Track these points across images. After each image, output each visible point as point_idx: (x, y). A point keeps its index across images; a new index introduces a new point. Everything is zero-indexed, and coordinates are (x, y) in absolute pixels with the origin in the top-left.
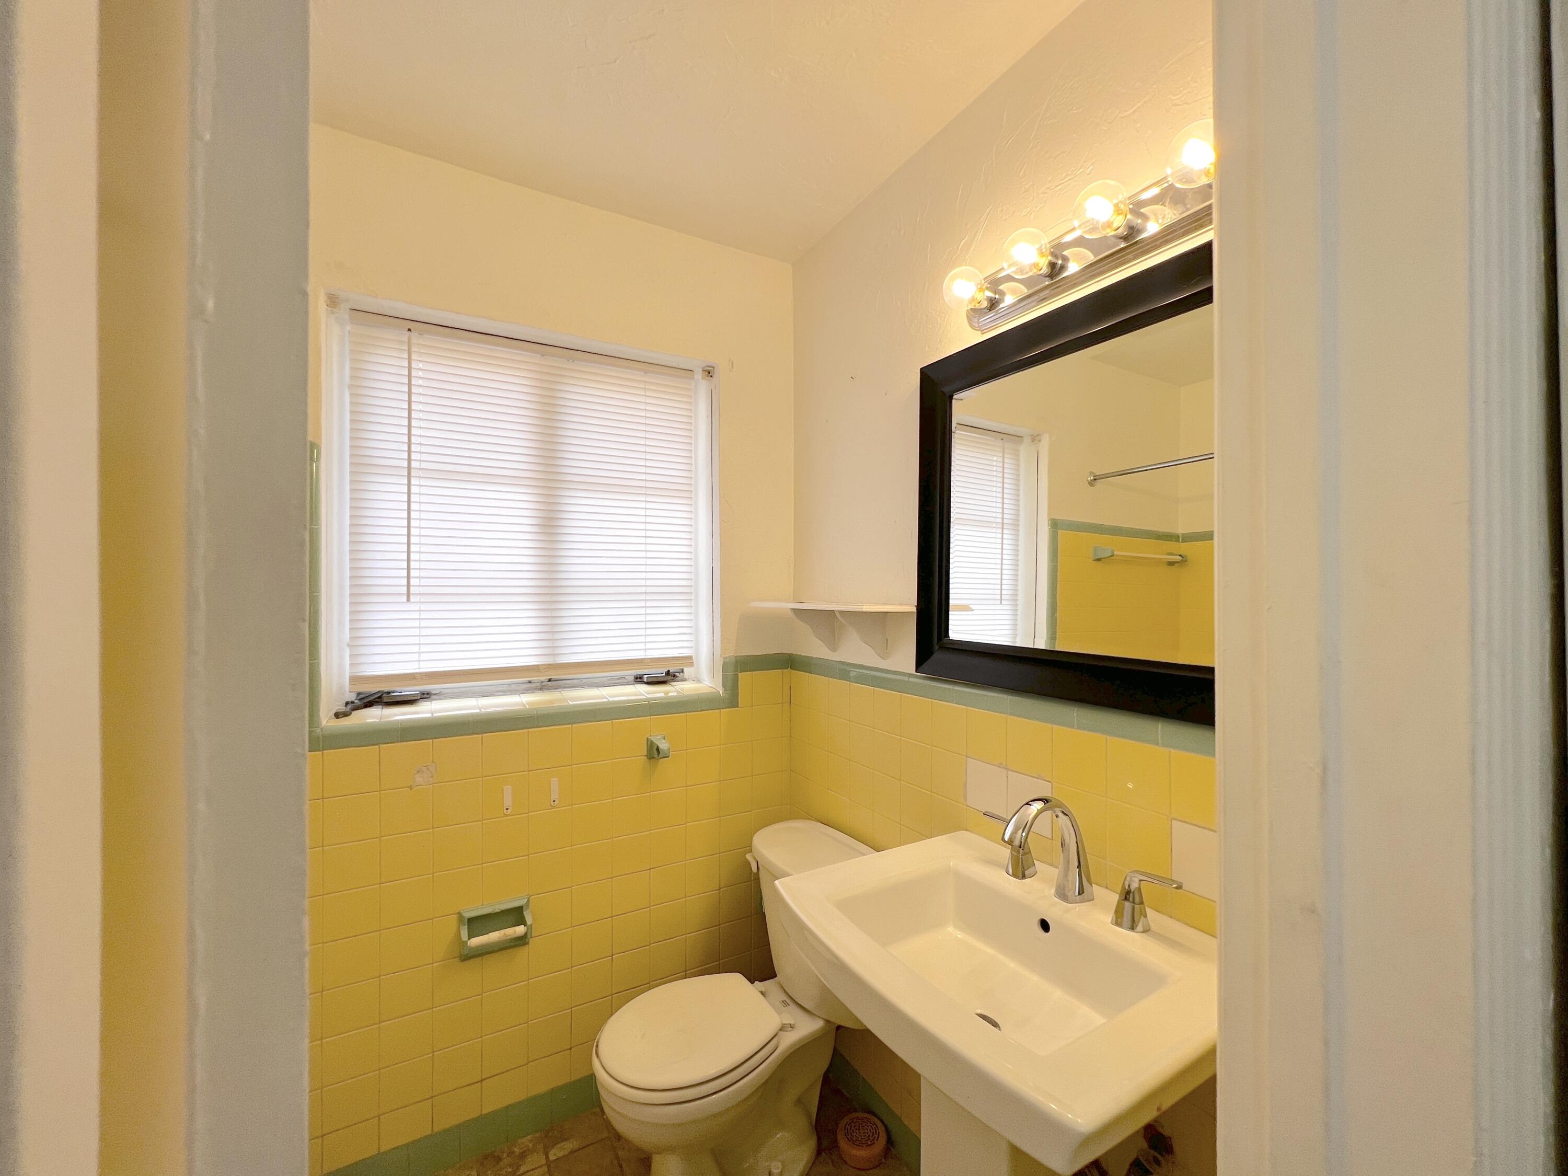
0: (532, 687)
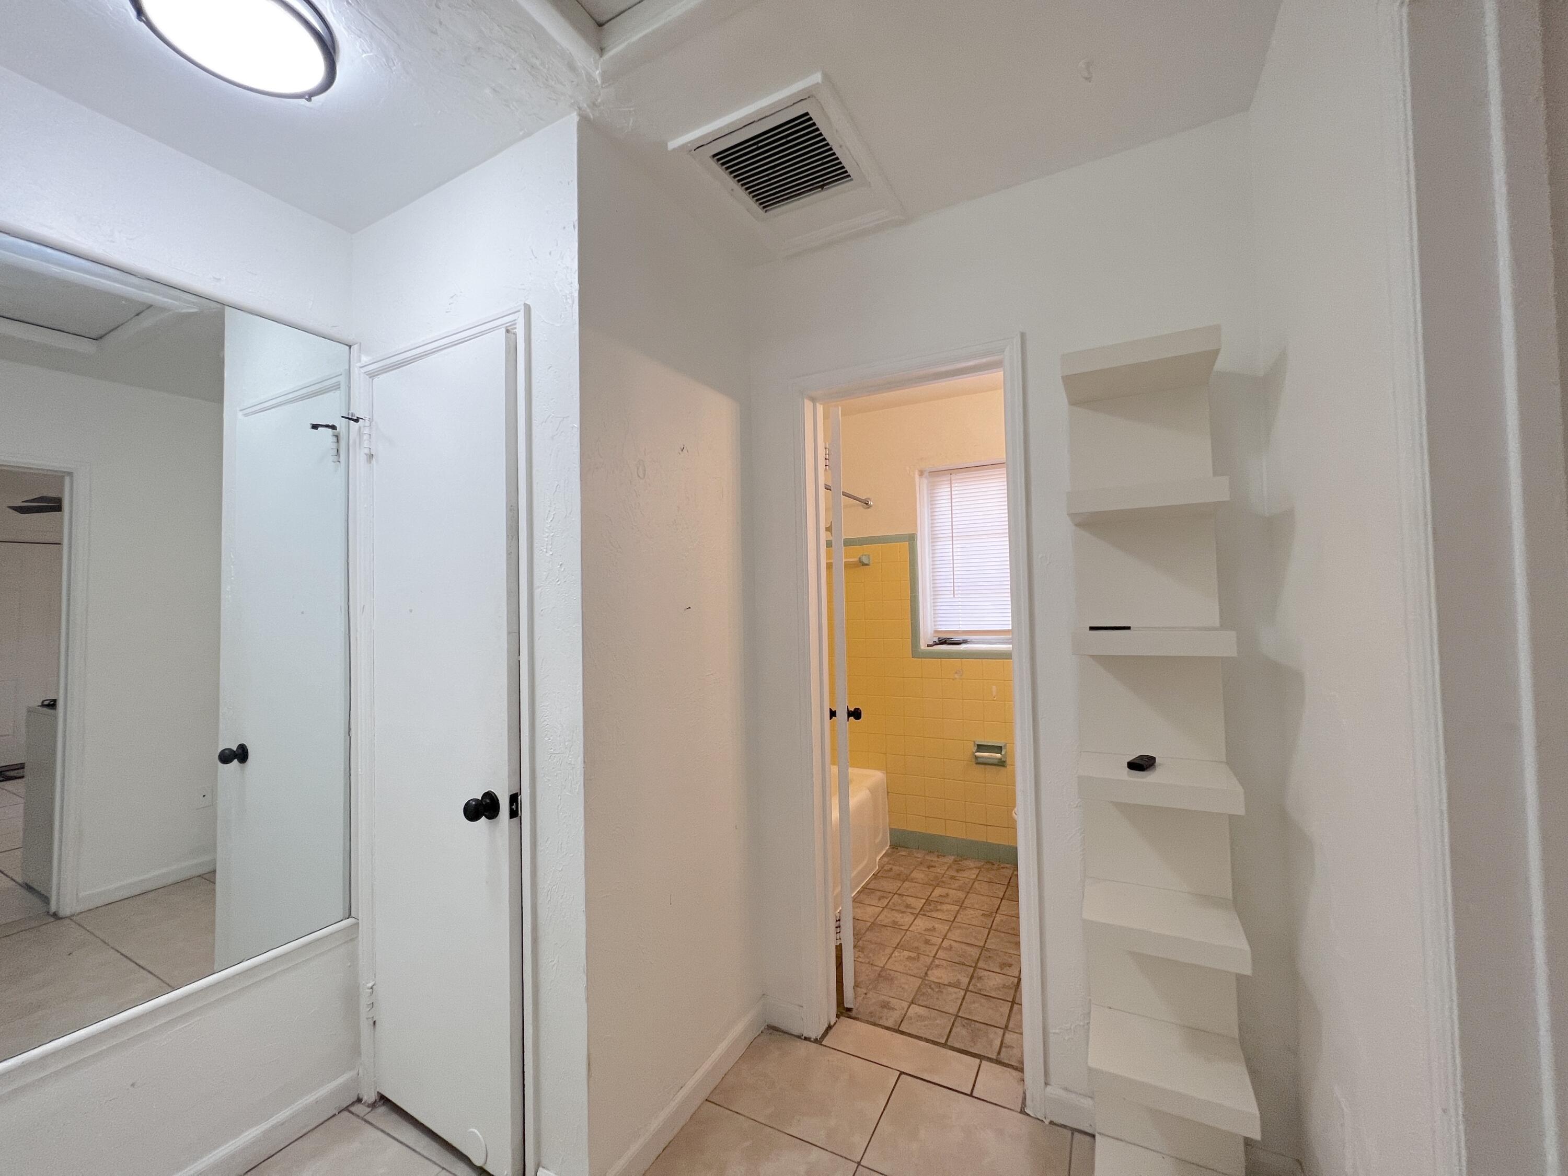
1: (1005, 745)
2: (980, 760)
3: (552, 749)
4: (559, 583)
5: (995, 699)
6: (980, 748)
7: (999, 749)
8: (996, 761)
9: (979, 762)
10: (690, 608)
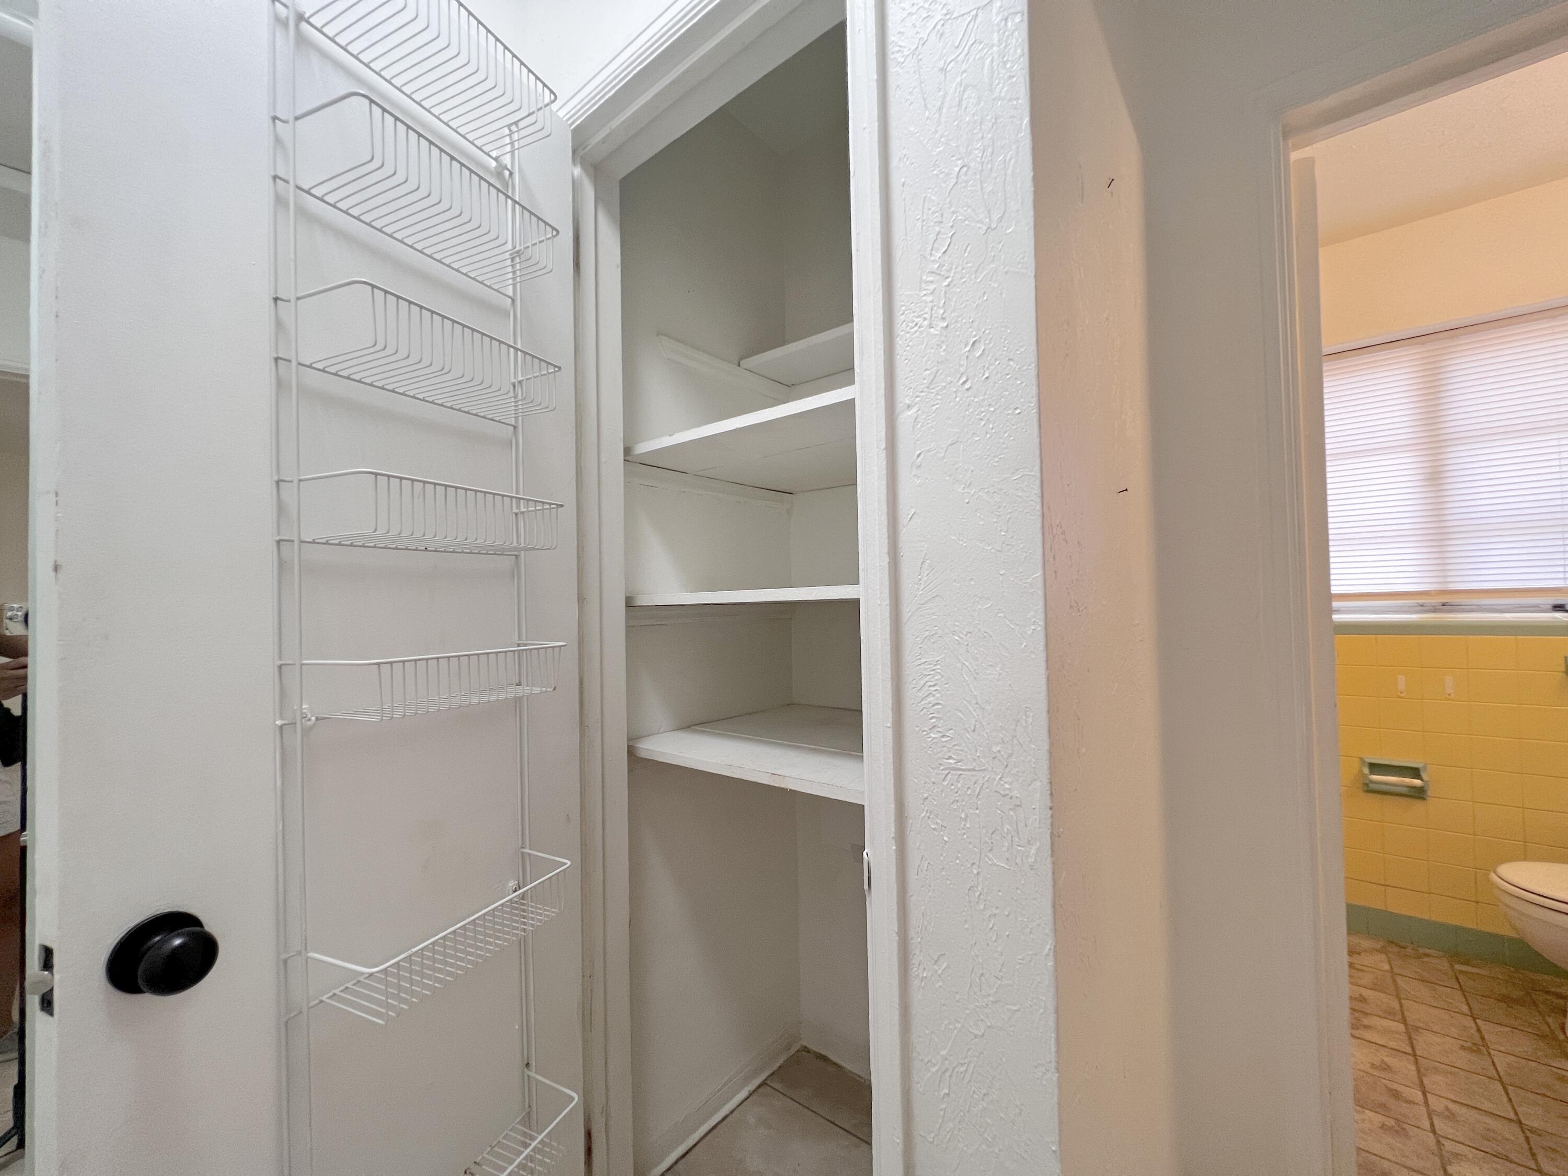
0: (1422, 608)
1: (1425, 767)
2: (1372, 786)
3: (950, 758)
4: (967, 386)
5: (1403, 695)
6: (1375, 768)
7: (1415, 772)
8: (1404, 790)
9: (1370, 789)
10: (1126, 490)
